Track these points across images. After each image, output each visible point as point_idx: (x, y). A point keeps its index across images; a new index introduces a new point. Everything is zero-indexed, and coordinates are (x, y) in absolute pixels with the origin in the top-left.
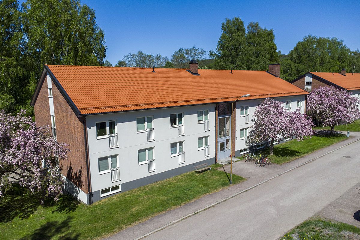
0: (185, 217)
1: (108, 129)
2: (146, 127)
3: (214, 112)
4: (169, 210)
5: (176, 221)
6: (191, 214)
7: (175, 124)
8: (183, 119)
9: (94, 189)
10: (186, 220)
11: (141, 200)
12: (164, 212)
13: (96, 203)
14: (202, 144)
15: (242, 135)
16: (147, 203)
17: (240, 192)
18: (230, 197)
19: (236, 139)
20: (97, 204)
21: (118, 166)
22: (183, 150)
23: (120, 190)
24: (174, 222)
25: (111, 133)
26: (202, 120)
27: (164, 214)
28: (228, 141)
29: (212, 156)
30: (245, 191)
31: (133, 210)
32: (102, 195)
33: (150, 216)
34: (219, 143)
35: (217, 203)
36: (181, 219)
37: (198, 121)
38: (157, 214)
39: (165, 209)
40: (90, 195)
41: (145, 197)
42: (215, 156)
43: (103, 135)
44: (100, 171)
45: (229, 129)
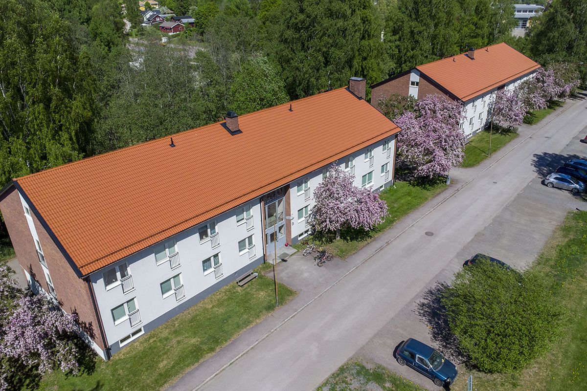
0: (219, 371)
1: (118, 274)
2: (168, 254)
3: (259, 204)
4: (201, 361)
5: (209, 379)
6: (227, 365)
7: (207, 236)
8: (216, 227)
9: (111, 342)
10: (220, 375)
11: (169, 347)
12: (196, 365)
13: (115, 357)
14: (245, 245)
15: (300, 217)
16: (176, 352)
17: (286, 321)
18: (273, 330)
19: (292, 224)
20: (117, 358)
21: (137, 308)
22: (220, 262)
23: (143, 332)
24: (207, 380)
25: (123, 276)
26: (243, 219)
27: (197, 369)
28: (280, 228)
29: (260, 254)
30: (292, 318)
31: (161, 365)
32: (121, 345)
33: (180, 374)
34: (269, 234)
35: (257, 342)
36: (215, 374)
37: (238, 222)
38: (188, 370)
39: (198, 360)
40: (108, 350)
41: (174, 341)
42: (264, 255)
43: (114, 282)
44: (114, 320)
45: (282, 212)
